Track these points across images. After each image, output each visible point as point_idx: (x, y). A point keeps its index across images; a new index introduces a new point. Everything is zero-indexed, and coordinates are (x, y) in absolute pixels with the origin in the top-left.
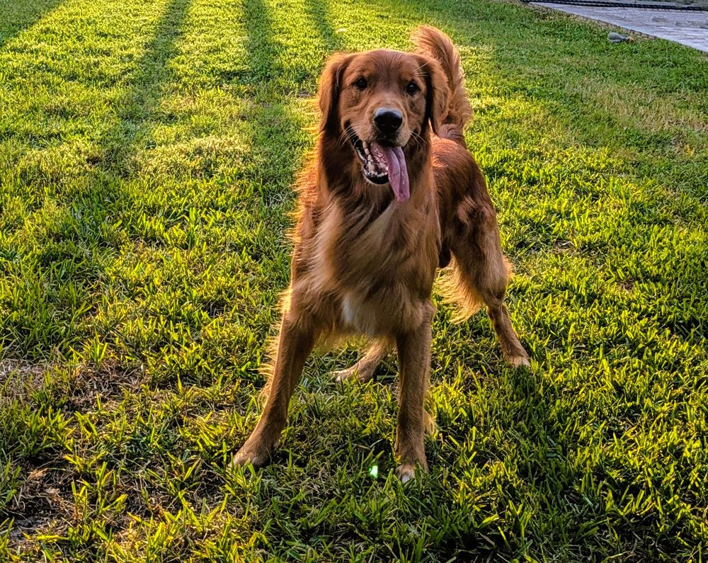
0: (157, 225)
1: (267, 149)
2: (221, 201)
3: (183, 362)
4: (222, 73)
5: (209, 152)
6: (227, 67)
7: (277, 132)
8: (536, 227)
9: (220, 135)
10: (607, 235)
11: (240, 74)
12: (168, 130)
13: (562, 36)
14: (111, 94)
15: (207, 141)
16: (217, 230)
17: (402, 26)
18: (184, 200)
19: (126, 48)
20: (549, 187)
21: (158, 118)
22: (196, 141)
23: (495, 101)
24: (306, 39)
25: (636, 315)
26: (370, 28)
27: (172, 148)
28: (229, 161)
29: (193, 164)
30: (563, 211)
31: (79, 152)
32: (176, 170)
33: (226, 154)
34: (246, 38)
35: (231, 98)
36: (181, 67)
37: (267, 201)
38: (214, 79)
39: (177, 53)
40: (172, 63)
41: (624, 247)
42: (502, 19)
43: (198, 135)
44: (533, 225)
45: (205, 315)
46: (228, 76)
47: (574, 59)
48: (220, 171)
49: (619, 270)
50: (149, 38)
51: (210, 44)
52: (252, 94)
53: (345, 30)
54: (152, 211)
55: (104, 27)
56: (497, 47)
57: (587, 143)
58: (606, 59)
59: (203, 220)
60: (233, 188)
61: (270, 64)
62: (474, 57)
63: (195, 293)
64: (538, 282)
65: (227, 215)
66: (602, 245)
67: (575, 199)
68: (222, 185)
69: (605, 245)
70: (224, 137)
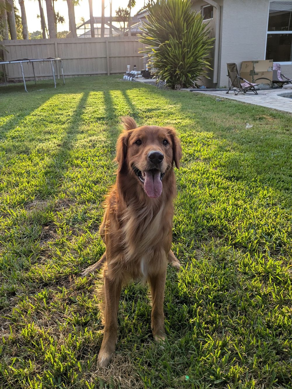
0: (79, 162)
1: (112, 139)
2: (98, 154)
3: (87, 197)
4: (97, 118)
5: (94, 141)
6: (99, 116)
7: (114, 134)
8: (190, 155)
9: (97, 136)
10: (211, 156)
11: (103, 118)
12: (81, 135)
13: (202, 101)
14: (63, 126)
15: (93, 138)
16: (97, 162)
17: (153, 101)
18: (87, 155)
19: (67, 113)
20: (195, 144)
21: (78, 133)
22: (90, 138)
23: (180, 121)
24: (123, 106)
25: (217, 176)
26: (143, 102)
27: (82, 140)
28: (100, 143)
29: (89, 145)
30: (198, 150)
31: (54, 143)
32: (84, 147)
33: (99, 141)
34: (104, 107)
35: (100, 125)
36: (85, 117)
37: (111, 153)
38: (95, 120)
39: (83, 113)
40: (82, 116)
41: (215, 158)
42: (184, 97)
43: (91, 136)
44: (189, 154)
45: (93, 185)
46: (99, 119)
47: (205, 107)
48: (97, 146)
49: (214, 165)
50: (75, 109)
51: (93, 110)
52: (107, 124)
53: (135, 103)
54: (77, 158)
55: (61, 107)
56: (182, 105)
57: (207, 131)
58: (215, 106)
59: (92, 160)
60: (101, 151)
61: (112, 115)
62: (175, 108)
63: (90, 179)
64: (190, 169)
65: (100, 158)
66: (209, 158)
67: (202, 146)
68: (98, 150)
69: (210, 158)
70: (98, 136)
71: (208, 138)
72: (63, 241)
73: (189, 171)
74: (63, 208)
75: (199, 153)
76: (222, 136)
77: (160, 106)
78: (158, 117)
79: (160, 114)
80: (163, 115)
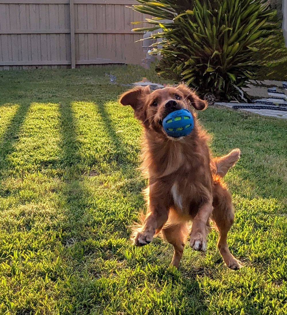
1: (67, 210)
2: (34, 245)
4: (41, 162)
5: (29, 214)
6: (45, 158)
7: (74, 199)
9: (37, 203)
10: (269, 253)
11: (53, 162)
12: (4, 200)
13: (257, 130)
15: (28, 207)
16: (30, 264)
18: (11, 245)
20: (238, 225)
22: (22, 207)
24: (97, 138)
25: (281, 301)
26: (138, 129)
27: (6, 212)
28: (42, 219)
29: (18, 222)
30: (245, 239)
32: (8, 227)
33: (40, 214)
34: (58, 139)
35: (46, 178)
36: (15, 159)
38: (36, 167)
39: (13, 150)
40: (10, 157)
41: (278, 259)
42: (221, 120)
43: (23, 203)
46: (45, 164)
47: (261, 143)
48: (35, 226)
49: (274, 274)
51: (35, 144)
52: (60, 175)
53: (121, 131)
57: (264, 196)
59: (22, 257)
60: (43, 236)
61: (73, 155)
63: (12, 304)
65: (38, 254)
66: (266, 259)
67: (253, 231)
68: (36, 234)
69: (268, 258)
70: (40, 203)
71: (265, 213)
73: (224, 286)
75: (246, 247)
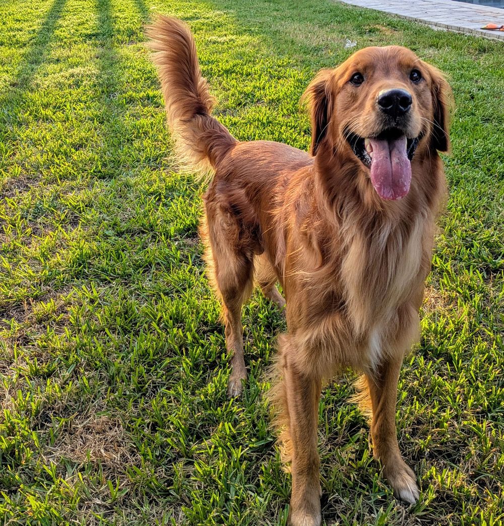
0: (49, 112)
2: (84, 98)
4: (86, 35)
5: (78, 75)
6: (89, 32)
7: (116, 63)
9: (84, 67)
10: (281, 95)
11: (96, 35)
12: (56, 66)
14: (22, 51)
15: (76, 70)
16: (81, 112)
17: (188, 3)
18: (64, 100)
19: (31, 26)
20: (256, 76)
21: (50, 62)
22: (71, 71)
23: (234, 37)
24: (133, 14)
25: (289, 128)
26: (170, 6)
27: (57, 75)
28: (89, 79)
29: (69, 82)
31: (5, 81)
32: (60, 86)
33: (87, 75)
34: (99, 16)
35: (90, 48)
36: (62, 34)
37: (109, 96)
38: (81, 39)
39: (61, 26)
40: (57, 32)
43: (72, 67)
44: (245, 94)
45: (73, 150)
46: (89, 36)
47: (278, 13)
48: (84, 84)
49: (285, 110)
50: (44, 20)
51: (79, 21)
52: (102, 45)
53: (156, 7)
54: (46, 106)
55: (19, 17)
56: (238, 10)
57: (279, 54)
58: (295, 12)
59: (74, 108)
60: (90, 92)
61: (113, 29)
62: (225, 16)
63: (68, 141)
65: (87, 105)
66: (279, 100)
67: (269, 80)
68: (84, 91)
70: (86, 67)
71: (279, 66)
72: (14, 245)
73: (244, 121)
74: (18, 190)
75: (262, 92)
76: (303, 62)
77: (199, 13)
78: (195, 31)
79: (199, 26)
80: (205, 27)
